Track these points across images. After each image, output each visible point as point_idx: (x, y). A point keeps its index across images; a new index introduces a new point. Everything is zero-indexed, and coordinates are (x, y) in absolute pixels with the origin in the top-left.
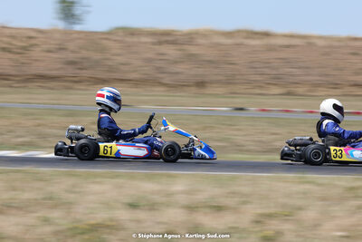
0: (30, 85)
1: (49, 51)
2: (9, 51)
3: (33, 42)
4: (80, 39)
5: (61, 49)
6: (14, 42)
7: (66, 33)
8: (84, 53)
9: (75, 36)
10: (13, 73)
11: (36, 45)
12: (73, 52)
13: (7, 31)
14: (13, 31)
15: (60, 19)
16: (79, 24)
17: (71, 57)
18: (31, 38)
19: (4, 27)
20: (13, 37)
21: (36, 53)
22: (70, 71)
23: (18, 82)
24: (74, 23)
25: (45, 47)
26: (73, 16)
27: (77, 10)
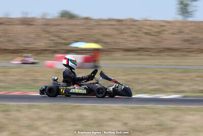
0: (162, 54)
1: (173, 34)
2: (150, 34)
3: (164, 28)
4: (192, 26)
5: (180, 32)
6: (153, 29)
7: (182, 22)
8: (195, 34)
9: (189, 24)
10: (152, 47)
11: (165, 30)
12: (188, 34)
13: (148, 23)
14: (152, 22)
15: (180, 14)
16: (191, 17)
17: (186, 37)
18: (162, 26)
19: (146, 20)
20: (151, 26)
21: (166, 35)
22: (186, 45)
23: (155, 52)
24: (188, 17)
25: (171, 31)
26: (187, 12)
27: (190, 9)
